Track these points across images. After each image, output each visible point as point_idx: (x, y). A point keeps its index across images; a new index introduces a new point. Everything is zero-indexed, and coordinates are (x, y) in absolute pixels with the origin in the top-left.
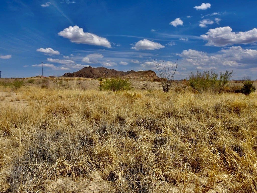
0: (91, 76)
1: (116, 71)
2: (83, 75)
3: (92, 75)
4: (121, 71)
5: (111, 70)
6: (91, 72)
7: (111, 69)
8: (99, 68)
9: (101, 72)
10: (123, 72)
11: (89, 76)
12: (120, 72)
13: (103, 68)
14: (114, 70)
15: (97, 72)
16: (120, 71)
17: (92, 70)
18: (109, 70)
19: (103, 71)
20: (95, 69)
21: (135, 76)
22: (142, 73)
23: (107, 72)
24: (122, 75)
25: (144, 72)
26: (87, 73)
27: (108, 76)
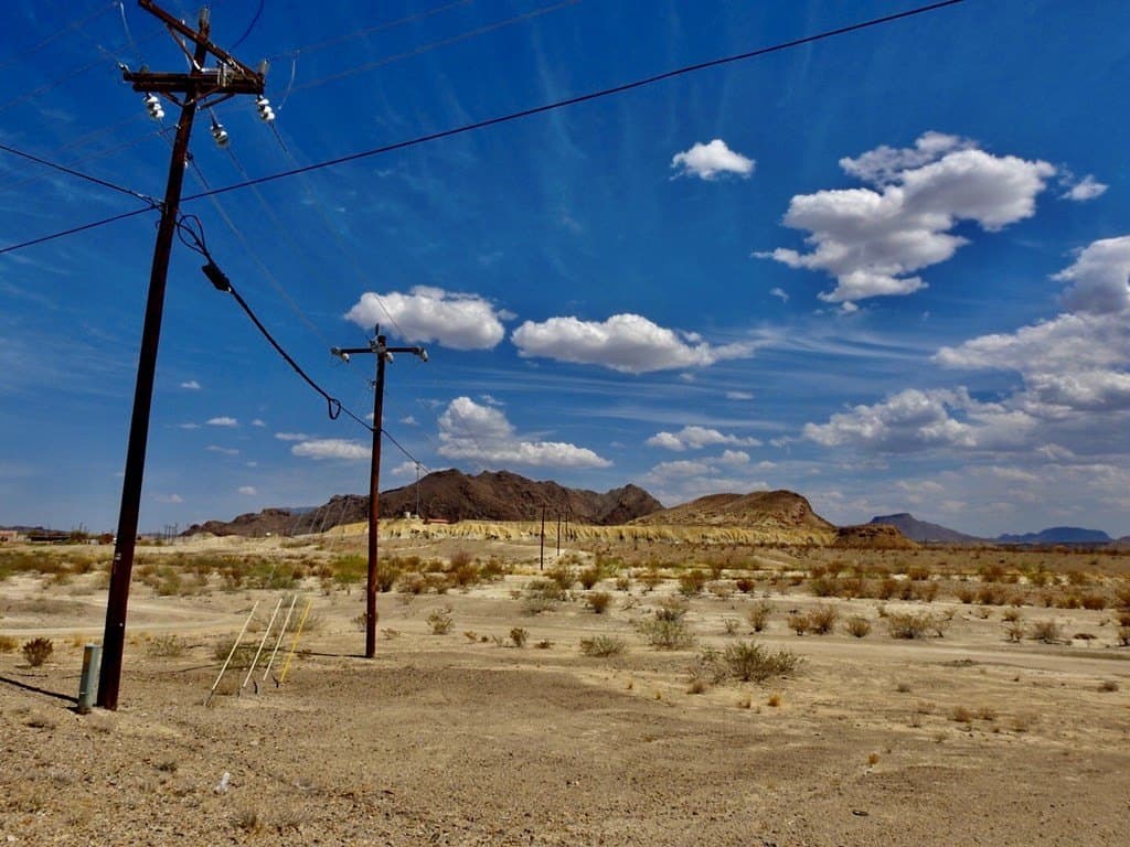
0: (464, 509)
1: (564, 491)
2: (431, 506)
3: (468, 505)
4: (583, 489)
5: (539, 483)
6: (466, 494)
7: (543, 481)
8: (489, 474)
9: (501, 493)
10: (594, 494)
11: (457, 510)
12: (578, 494)
13: (508, 476)
14: (553, 483)
15: (485, 492)
16: (578, 490)
17: (467, 484)
18: (532, 483)
19: (510, 490)
20: (473, 478)
21: (723, 512)
22: (748, 500)
23: (528, 493)
24: (590, 505)
25: (754, 498)
26: (444, 497)
27: (533, 512)
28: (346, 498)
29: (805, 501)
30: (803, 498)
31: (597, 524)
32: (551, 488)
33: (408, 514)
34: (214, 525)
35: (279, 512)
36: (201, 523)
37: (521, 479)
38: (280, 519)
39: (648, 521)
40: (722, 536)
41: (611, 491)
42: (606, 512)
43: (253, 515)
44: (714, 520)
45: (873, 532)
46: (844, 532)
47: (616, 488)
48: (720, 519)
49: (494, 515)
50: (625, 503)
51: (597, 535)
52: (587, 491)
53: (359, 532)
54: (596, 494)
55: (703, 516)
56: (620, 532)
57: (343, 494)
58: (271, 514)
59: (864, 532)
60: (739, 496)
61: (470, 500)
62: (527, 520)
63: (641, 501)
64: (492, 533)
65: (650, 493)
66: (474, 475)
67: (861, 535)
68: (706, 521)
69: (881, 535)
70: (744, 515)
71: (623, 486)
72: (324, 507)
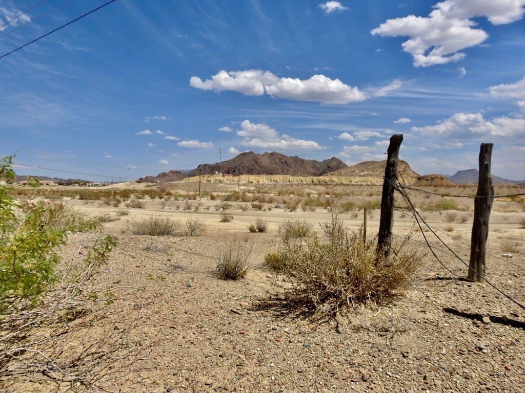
0: (256, 170)
1: (302, 160)
2: (241, 168)
3: (258, 168)
4: (312, 159)
5: (291, 157)
6: (257, 162)
7: (293, 156)
8: (268, 153)
9: (273, 162)
11: (252, 170)
12: (309, 162)
13: (276, 154)
14: (297, 157)
15: (266, 162)
16: (309, 160)
17: (257, 158)
18: (288, 157)
19: (277, 160)
20: (260, 156)
21: (367, 170)
22: (380, 164)
23: (285, 161)
24: (314, 167)
25: (382, 163)
26: (247, 164)
27: (287, 170)
28: (205, 165)
29: (407, 164)
30: (406, 163)
31: (317, 175)
32: (296, 159)
33: (217, 172)
34: (150, 178)
35: (176, 172)
36: (144, 177)
37: (282, 155)
38: (177, 175)
39: (334, 174)
40: (359, 181)
41: (325, 161)
42: (322, 170)
43: (165, 173)
44: (362, 174)
45: (433, 178)
46: (419, 179)
47: (327, 159)
48: (365, 173)
49: (269, 172)
50: (330, 166)
51: (302, 181)
52: (313, 161)
53: (195, 180)
54: (317, 162)
55: (358, 171)
56: (313, 179)
57: (203, 164)
58: (173, 173)
59: (428, 178)
60: (377, 162)
61: (258, 165)
62: (285, 174)
63: (338, 164)
64: (250, 180)
65: (342, 161)
66: (261, 154)
67: (427, 180)
68: (359, 174)
69: (436, 179)
70: (377, 171)
71: (330, 158)
72: (196, 169)
